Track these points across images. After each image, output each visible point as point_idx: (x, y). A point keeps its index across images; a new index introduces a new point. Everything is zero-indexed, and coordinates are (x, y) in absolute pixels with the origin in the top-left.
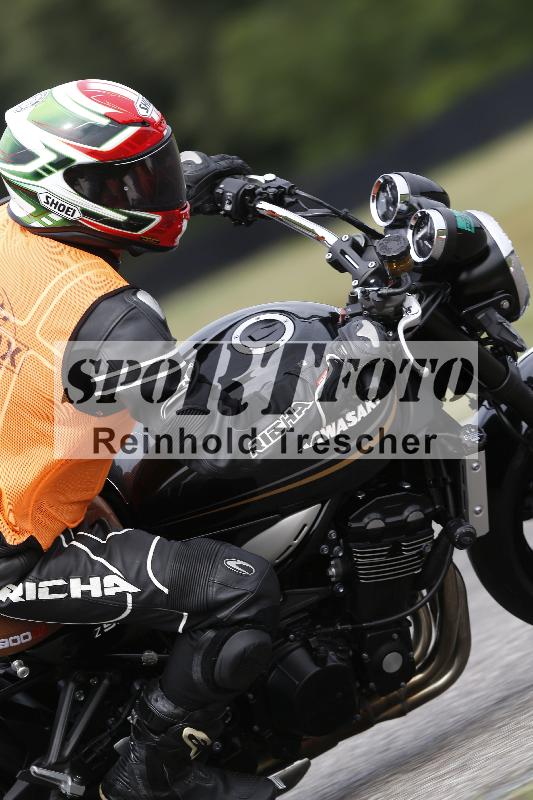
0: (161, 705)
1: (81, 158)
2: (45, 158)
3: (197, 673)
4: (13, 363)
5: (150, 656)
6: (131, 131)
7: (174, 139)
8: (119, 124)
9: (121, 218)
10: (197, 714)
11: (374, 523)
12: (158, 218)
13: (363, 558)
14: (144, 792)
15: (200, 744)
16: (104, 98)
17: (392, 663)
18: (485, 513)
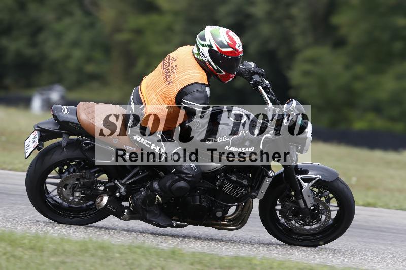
0: (156, 186)
4: (168, 84)
5: (162, 174)
6: (231, 49)
7: (241, 57)
8: (229, 46)
9: (216, 68)
10: (163, 194)
11: (234, 178)
12: (224, 74)
13: (226, 184)
14: (139, 203)
15: (159, 201)
16: (231, 38)
17: (219, 214)
18: (264, 194)
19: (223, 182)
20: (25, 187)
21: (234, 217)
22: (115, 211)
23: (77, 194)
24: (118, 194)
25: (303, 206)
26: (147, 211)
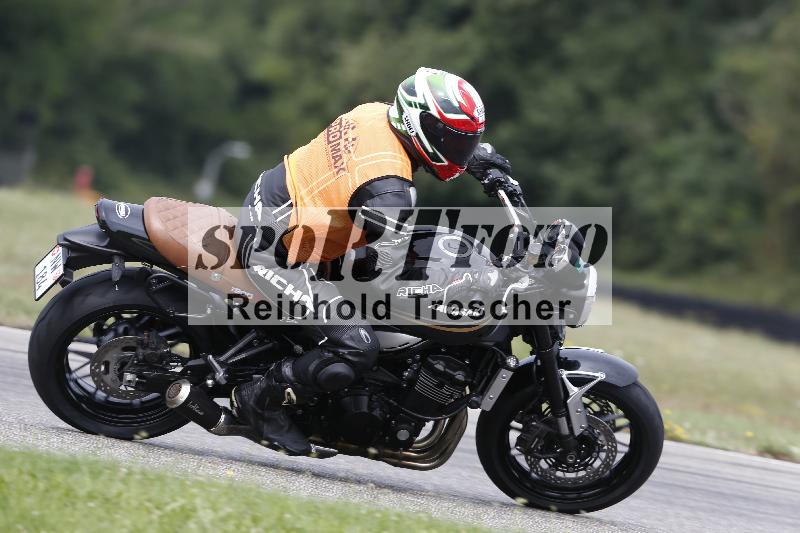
0: (287, 370)
1: (434, 112)
2: (419, 100)
3: (312, 368)
4: (337, 173)
5: (298, 348)
8: (461, 110)
9: (431, 150)
10: (299, 386)
11: (440, 367)
12: (446, 163)
13: (423, 378)
14: (251, 403)
15: (290, 400)
17: (403, 435)
18: (494, 400)
19: (417, 372)
20: (26, 357)
21: (428, 444)
22: (201, 414)
23: (129, 377)
24: (210, 382)
25: (565, 430)
26: (265, 420)
